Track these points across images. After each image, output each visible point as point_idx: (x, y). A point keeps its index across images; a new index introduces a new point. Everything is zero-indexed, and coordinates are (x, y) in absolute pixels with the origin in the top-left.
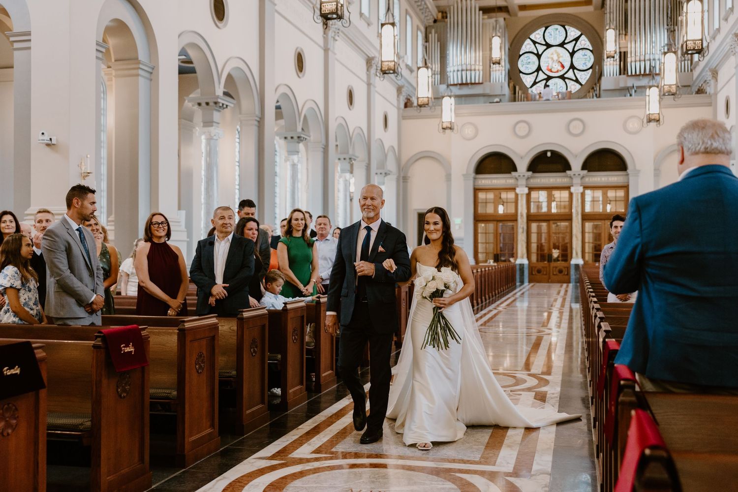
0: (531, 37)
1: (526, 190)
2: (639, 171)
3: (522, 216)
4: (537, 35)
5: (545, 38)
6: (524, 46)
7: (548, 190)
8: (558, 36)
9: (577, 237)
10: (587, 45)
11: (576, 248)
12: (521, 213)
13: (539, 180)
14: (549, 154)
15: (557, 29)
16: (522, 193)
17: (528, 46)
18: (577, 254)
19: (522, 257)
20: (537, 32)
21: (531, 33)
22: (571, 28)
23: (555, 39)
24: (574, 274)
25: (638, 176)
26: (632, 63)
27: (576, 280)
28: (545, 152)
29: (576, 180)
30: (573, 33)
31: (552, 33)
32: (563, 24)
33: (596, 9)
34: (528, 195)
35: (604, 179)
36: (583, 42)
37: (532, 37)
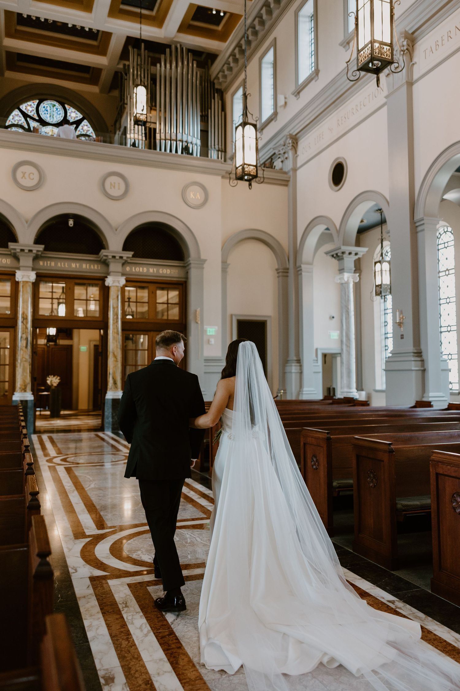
0: (21, 107)
1: (32, 276)
2: (205, 261)
3: (25, 318)
4: (29, 107)
5: (40, 113)
6: (11, 117)
7: (67, 280)
8: (55, 114)
9: (115, 356)
10: (90, 132)
11: (114, 373)
12: (23, 313)
13: (53, 264)
14: (71, 223)
15: (54, 106)
16: (24, 279)
17: (17, 118)
18: (115, 383)
19: (25, 390)
20: (29, 103)
21: (22, 104)
22: (72, 108)
23: (51, 116)
24: (110, 415)
25: (203, 268)
26: (162, 141)
27: (113, 424)
28: (65, 217)
29: (114, 267)
30: (74, 115)
31: (48, 109)
32: (63, 101)
33: (101, 91)
34: (36, 286)
35: (152, 270)
36: (85, 128)
37: (23, 107)
